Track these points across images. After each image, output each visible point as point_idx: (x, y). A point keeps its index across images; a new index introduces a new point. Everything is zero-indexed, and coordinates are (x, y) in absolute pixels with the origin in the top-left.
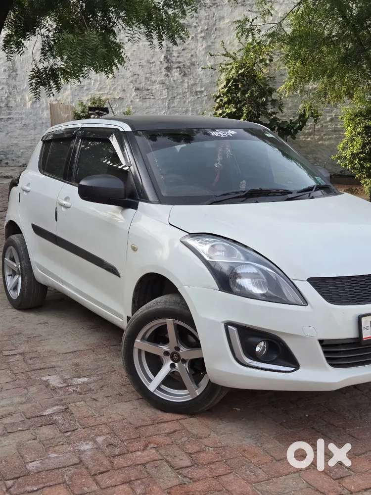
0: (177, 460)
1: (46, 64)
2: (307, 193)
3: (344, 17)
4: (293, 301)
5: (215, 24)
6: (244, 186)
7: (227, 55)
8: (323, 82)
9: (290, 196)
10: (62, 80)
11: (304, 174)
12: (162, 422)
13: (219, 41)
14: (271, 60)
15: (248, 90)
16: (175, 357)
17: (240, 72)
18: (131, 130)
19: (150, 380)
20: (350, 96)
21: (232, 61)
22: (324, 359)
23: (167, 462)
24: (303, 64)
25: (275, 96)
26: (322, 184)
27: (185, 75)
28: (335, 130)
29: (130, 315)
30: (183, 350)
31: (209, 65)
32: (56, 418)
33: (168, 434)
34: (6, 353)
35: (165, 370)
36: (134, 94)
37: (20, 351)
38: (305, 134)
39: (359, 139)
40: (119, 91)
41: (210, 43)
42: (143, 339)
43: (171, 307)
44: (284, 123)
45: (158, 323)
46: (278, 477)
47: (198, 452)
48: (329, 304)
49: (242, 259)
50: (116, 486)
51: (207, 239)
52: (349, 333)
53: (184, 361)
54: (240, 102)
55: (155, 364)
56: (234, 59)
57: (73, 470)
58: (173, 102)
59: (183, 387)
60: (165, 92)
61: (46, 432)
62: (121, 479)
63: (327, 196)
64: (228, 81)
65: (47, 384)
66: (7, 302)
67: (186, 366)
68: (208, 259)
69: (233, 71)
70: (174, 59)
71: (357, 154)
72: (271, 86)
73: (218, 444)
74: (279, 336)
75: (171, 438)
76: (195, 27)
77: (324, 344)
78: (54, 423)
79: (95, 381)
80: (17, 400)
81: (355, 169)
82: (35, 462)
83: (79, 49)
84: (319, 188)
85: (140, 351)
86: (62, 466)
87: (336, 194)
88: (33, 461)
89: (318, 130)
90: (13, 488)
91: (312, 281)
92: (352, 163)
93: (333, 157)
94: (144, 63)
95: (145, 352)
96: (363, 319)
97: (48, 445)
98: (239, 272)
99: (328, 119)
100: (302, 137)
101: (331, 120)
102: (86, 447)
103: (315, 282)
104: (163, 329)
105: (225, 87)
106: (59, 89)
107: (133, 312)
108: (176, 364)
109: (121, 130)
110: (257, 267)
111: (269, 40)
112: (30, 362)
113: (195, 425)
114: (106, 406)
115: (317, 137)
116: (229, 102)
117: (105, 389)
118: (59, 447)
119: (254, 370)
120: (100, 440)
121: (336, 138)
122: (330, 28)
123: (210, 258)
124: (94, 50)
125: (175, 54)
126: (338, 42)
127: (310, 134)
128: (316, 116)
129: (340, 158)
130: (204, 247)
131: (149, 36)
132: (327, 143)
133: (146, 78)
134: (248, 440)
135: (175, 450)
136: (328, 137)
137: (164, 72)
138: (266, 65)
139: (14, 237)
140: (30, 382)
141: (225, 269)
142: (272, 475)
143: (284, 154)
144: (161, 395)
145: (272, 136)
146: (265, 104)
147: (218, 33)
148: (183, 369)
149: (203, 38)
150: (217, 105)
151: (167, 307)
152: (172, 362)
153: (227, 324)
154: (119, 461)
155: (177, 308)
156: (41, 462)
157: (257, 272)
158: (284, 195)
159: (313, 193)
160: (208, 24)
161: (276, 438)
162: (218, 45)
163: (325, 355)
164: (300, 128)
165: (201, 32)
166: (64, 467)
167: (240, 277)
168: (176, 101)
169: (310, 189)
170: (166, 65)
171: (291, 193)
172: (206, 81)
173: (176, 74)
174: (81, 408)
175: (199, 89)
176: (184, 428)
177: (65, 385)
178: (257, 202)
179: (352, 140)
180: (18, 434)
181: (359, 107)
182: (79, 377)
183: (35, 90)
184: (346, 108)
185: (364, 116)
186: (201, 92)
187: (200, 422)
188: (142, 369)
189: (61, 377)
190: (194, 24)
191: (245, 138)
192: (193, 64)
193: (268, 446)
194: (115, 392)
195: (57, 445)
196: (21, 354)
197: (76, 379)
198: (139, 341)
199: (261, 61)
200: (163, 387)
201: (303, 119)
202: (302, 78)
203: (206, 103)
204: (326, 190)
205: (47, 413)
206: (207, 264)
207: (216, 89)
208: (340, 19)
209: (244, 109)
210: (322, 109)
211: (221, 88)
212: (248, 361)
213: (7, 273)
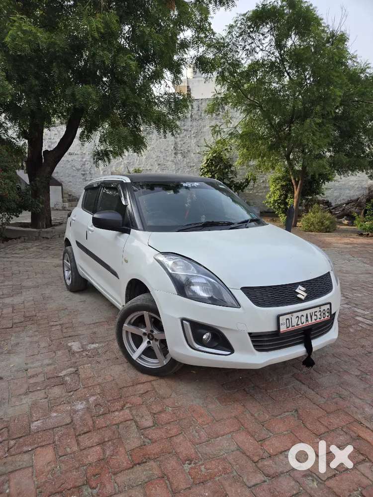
0: (144, 420)
1: (102, 148)
2: (244, 224)
3: (271, 124)
4: (230, 304)
5: (201, 130)
6: (203, 220)
7: (207, 146)
8: (259, 161)
9: (232, 226)
10: (111, 157)
11: (244, 212)
12: (139, 384)
13: (203, 139)
14: (231, 149)
15: (218, 165)
16: (151, 336)
17: (214, 155)
18: (130, 182)
19: (134, 352)
20: (274, 168)
21: (210, 149)
22: (252, 346)
23: (136, 422)
24: (247, 150)
25: (233, 168)
26: (254, 218)
27: (184, 157)
28: (265, 187)
29: (124, 304)
30: (156, 332)
31: (198, 151)
32: (67, 378)
33: (141, 395)
34: (52, 323)
35: (144, 345)
36: (157, 167)
37: (61, 322)
38: (248, 189)
39: (278, 193)
40: (149, 165)
41: (198, 140)
42: (129, 323)
43: (147, 303)
44: (237, 183)
45: (138, 314)
46: (216, 438)
47: (160, 412)
48: (256, 307)
49: (195, 273)
50: (92, 447)
51: (172, 257)
52: (270, 327)
53: (156, 340)
54: (213, 172)
55: (138, 341)
56: (211, 148)
57: (63, 430)
58: (178, 172)
59: (155, 357)
60: (174, 166)
61: (57, 391)
62: (97, 440)
63: (258, 226)
64: (208, 160)
65: (70, 349)
66: (65, 286)
67: (158, 343)
68: (170, 271)
69: (210, 155)
70: (179, 149)
71: (277, 200)
72: (231, 163)
73: (176, 404)
74: (220, 330)
75: (143, 399)
76: (190, 131)
77: (252, 335)
78: (63, 383)
79: (102, 347)
80: (47, 361)
81: (275, 208)
82: (39, 422)
83: (116, 137)
84: (252, 221)
85: (127, 332)
86: (56, 426)
87: (264, 224)
88: (37, 421)
89: (256, 188)
90: (13, 448)
91: (243, 289)
92: (274, 205)
93: (263, 202)
94: (162, 150)
95: (131, 333)
96: (281, 318)
97: (53, 404)
98: (193, 281)
99: (261, 181)
100: (247, 191)
101: (263, 182)
102: (80, 406)
103: (247, 290)
104: (142, 318)
105: (206, 163)
106: (109, 162)
107: (126, 302)
108: (151, 341)
109: (124, 182)
110: (205, 279)
111: (230, 137)
112: (65, 331)
113: (162, 386)
114: (104, 368)
115: (255, 191)
116: (208, 172)
117: (108, 353)
118: (62, 406)
119: (201, 353)
120: (92, 399)
121: (265, 192)
122: (263, 130)
123: (173, 270)
124: (125, 138)
125: (179, 146)
126: (267, 138)
127: (251, 189)
128: (255, 180)
129: (267, 202)
130: (169, 262)
131: (159, 131)
132: (260, 194)
133: (164, 159)
134: (198, 400)
135: (144, 410)
136: (261, 191)
137: (173, 156)
138: (228, 152)
139: (68, 248)
140: (60, 346)
141: (183, 279)
142: (212, 436)
143: (234, 201)
144: (141, 362)
145: (223, 187)
146: (227, 173)
147: (202, 134)
148: (156, 345)
149: (195, 137)
150: (201, 173)
151: (144, 303)
152: (148, 340)
153: (183, 320)
154: (100, 422)
155: (150, 304)
156: (42, 422)
157: (206, 282)
158: (228, 225)
159: (248, 224)
160: (197, 129)
161: (218, 398)
162: (202, 141)
163: (252, 343)
164: (246, 186)
165: (194, 134)
166: (58, 427)
167: (193, 285)
168: (180, 171)
169: (246, 221)
170: (174, 152)
171: (234, 224)
172: (196, 160)
173: (180, 156)
174: (86, 370)
175: (192, 165)
176: (154, 389)
177: (82, 350)
178: (209, 230)
179: (274, 193)
180: (36, 393)
181: (279, 175)
182: (93, 343)
183: (96, 163)
184: (271, 175)
185: (281, 180)
186: (193, 166)
187: (166, 383)
188: (129, 344)
189: (81, 343)
190: (190, 129)
191: (207, 188)
192: (189, 151)
193: (211, 407)
194: (114, 356)
195: (60, 404)
196: (60, 325)
197: (89, 345)
198: (126, 325)
199: (226, 150)
200: (143, 356)
201: (248, 181)
202: (246, 158)
203: (196, 172)
204: (258, 222)
205: (62, 375)
206: (170, 275)
207: (201, 164)
208: (269, 125)
209: (216, 175)
210: (258, 176)
211: (203, 164)
212: (197, 346)
213: (66, 269)
